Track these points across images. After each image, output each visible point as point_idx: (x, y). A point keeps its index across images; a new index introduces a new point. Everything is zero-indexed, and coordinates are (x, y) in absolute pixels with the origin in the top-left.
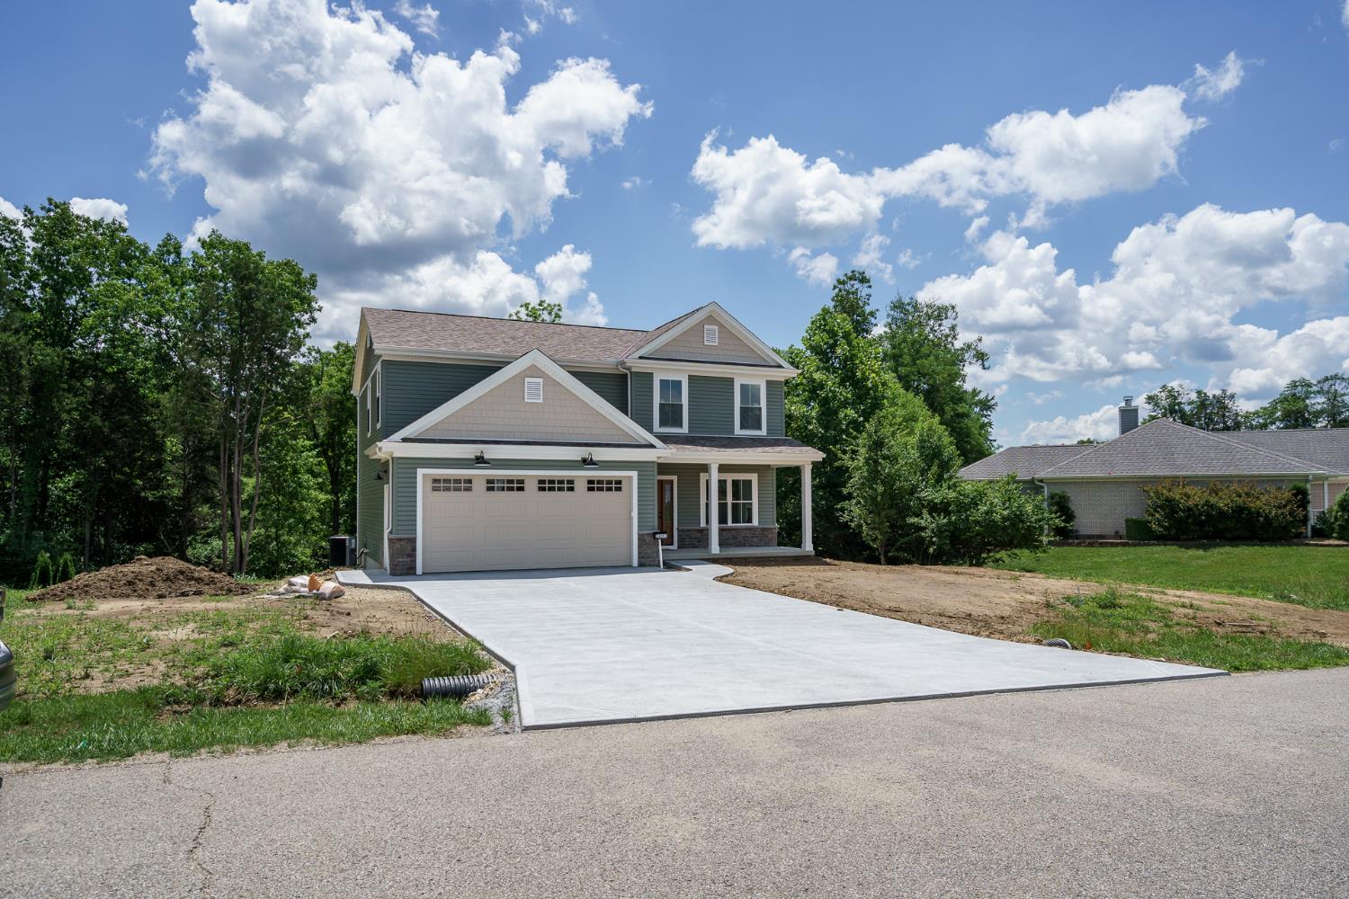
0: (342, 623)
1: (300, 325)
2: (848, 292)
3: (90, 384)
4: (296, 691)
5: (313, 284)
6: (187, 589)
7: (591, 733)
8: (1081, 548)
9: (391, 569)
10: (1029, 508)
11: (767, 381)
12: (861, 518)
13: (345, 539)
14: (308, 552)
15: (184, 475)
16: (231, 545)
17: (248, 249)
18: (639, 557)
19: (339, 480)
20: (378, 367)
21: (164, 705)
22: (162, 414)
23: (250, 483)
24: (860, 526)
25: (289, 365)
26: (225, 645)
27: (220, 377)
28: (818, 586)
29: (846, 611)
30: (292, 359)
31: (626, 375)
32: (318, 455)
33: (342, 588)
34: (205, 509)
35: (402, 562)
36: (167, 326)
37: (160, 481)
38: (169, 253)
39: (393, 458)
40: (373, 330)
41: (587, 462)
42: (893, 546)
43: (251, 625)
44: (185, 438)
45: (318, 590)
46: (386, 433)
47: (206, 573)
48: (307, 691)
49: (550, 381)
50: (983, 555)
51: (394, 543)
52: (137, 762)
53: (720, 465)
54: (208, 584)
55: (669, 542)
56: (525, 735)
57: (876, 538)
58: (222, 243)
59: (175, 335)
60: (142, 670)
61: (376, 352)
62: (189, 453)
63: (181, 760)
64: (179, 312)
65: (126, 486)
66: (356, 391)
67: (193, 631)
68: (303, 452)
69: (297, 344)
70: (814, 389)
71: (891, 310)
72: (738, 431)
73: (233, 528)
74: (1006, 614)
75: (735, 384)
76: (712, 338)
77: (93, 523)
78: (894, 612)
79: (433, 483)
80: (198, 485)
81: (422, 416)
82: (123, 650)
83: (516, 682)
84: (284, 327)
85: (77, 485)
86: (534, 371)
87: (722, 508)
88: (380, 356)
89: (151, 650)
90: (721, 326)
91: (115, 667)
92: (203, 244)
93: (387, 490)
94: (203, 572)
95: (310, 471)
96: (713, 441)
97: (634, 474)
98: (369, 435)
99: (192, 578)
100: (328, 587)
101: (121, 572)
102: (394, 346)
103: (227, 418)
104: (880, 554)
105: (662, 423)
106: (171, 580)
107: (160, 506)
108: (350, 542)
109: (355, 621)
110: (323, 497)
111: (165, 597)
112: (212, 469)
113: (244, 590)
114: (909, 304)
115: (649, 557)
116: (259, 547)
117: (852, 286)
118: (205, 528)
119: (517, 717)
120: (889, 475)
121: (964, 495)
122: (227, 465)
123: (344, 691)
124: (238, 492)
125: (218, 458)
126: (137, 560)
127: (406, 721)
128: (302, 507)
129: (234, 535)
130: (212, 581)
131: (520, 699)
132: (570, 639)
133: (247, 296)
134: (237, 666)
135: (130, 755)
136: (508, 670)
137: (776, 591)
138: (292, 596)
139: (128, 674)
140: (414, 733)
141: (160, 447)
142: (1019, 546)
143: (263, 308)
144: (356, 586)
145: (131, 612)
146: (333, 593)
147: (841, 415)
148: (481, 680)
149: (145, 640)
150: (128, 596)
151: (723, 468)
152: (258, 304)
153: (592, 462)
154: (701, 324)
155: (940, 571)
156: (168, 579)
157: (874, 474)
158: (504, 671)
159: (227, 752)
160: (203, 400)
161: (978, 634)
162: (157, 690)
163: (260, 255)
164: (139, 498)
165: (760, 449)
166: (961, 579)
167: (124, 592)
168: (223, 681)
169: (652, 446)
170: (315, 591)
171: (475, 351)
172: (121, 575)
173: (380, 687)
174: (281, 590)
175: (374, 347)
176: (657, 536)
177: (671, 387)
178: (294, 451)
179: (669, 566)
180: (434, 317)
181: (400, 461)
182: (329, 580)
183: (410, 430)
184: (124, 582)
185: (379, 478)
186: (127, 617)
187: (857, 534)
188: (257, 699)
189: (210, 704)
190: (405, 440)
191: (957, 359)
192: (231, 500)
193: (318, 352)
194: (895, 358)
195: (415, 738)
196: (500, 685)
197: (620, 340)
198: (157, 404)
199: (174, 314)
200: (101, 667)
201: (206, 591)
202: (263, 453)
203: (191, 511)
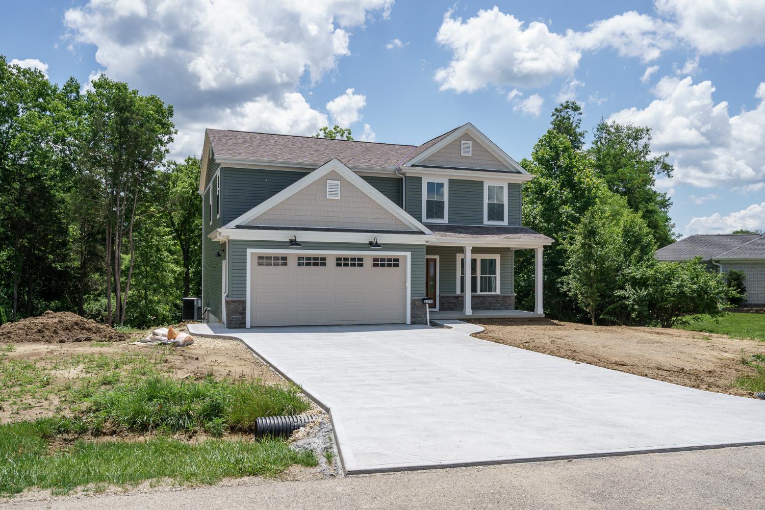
0: (192, 366)
1: (162, 143)
2: (564, 118)
3: (16, 186)
4: (158, 425)
5: (171, 113)
6: (80, 336)
7: (406, 479)
8: (749, 314)
9: (228, 323)
10: (713, 283)
11: (508, 183)
12: (576, 289)
13: (194, 300)
14: (167, 307)
15: (82, 252)
16: (114, 302)
17: (126, 89)
18: (411, 317)
19: (189, 257)
20: (218, 173)
21: (56, 434)
22: (66, 208)
23: (127, 259)
24: (576, 295)
25: (154, 172)
26: (105, 384)
27: (106, 181)
28: (553, 342)
29: (583, 365)
30: (156, 169)
31: (402, 178)
32: (174, 238)
33: (192, 337)
34: (96, 276)
35: (236, 318)
36: (69, 145)
37: (66, 256)
38: (71, 92)
39: (229, 241)
40: (214, 144)
41: (373, 245)
42: (602, 311)
43: (125, 367)
44: (82, 226)
45: (174, 339)
46: (224, 222)
47: (94, 325)
48: (166, 425)
49: (346, 184)
50: (673, 319)
51: (230, 304)
52: (23, 499)
53: (473, 248)
54: (95, 333)
55: (433, 306)
56: (349, 479)
57: (589, 304)
58: (108, 84)
59: (75, 151)
60: (41, 404)
61: (217, 161)
62: (85, 237)
63: (61, 498)
64: (76, 134)
65: (42, 259)
66: (201, 191)
67: (82, 371)
68: (163, 236)
69: (160, 157)
70: (541, 190)
71: (598, 131)
72: (486, 222)
73: (115, 291)
74: (711, 368)
75: (484, 186)
76: (467, 149)
77: (20, 285)
78: (620, 366)
79: (258, 259)
80: (91, 258)
81: (250, 209)
82: (29, 386)
83: (331, 422)
84: (151, 145)
85: (9, 258)
86: (334, 175)
87: (474, 280)
88: (220, 164)
89: (50, 386)
90: (474, 141)
91: (21, 401)
92: (95, 85)
93: (225, 264)
94: (91, 323)
95: (170, 251)
96: (467, 229)
97: (408, 254)
98: (211, 223)
99: (84, 328)
100: (182, 337)
101: (34, 323)
102: (229, 157)
103: (110, 211)
104: (591, 317)
105: (428, 216)
106: (69, 330)
107: (64, 274)
108: (197, 302)
109: (201, 364)
110: (178, 269)
111: (65, 342)
112: (101, 247)
113: (121, 338)
114: (612, 127)
115: (419, 317)
116: (133, 304)
117: (567, 113)
118: (96, 290)
119: (338, 458)
120: (600, 257)
121: (660, 273)
122: (111, 245)
123: (195, 426)
124: (119, 264)
125: (104, 239)
126: (46, 314)
127: (249, 461)
128: (163, 276)
129: (116, 295)
130: (98, 331)
131: (340, 442)
132: (369, 385)
133: (124, 122)
134: (113, 403)
135: (19, 491)
136: (324, 411)
137: (521, 346)
138: (155, 343)
139: (30, 407)
140: (255, 475)
141: (65, 232)
142: (703, 312)
143: (135, 131)
144: (202, 336)
145: (39, 354)
146: (185, 341)
147: (561, 210)
148: (303, 420)
149: (45, 379)
150: (38, 341)
151: (475, 250)
152: (131, 128)
153: (377, 245)
154: (459, 140)
155: (644, 331)
156: (67, 328)
157: (588, 256)
158: (320, 412)
159: (99, 491)
160: (94, 198)
161: (698, 387)
162: (50, 422)
163: (135, 93)
164: (50, 267)
165: (503, 236)
166: (664, 338)
167: (36, 337)
168: (102, 415)
169: (422, 233)
170: (172, 340)
171: (289, 160)
172: (33, 325)
173: (223, 423)
174: (148, 338)
175: (215, 158)
176: (426, 301)
177: (435, 188)
178: (158, 235)
179: (434, 325)
180: (258, 136)
181: (234, 243)
182: (183, 330)
183: (242, 220)
184: (36, 330)
185: (219, 255)
186: (35, 358)
187: (574, 300)
188: (128, 430)
189: (92, 433)
190: (238, 227)
191: (649, 168)
192: (114, 270)
193: (175, 164)
194: (600, 168)
195: (256, 480)
196: (318, 424)
197: (396, 152)
198: (63, 201)
199: (74, 136)
200: (11, 401)
201: (94, 338)
202: (136, 236)
203: (86, 277)
